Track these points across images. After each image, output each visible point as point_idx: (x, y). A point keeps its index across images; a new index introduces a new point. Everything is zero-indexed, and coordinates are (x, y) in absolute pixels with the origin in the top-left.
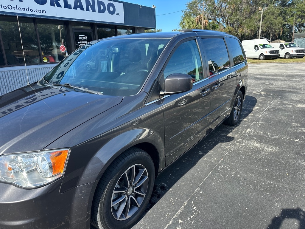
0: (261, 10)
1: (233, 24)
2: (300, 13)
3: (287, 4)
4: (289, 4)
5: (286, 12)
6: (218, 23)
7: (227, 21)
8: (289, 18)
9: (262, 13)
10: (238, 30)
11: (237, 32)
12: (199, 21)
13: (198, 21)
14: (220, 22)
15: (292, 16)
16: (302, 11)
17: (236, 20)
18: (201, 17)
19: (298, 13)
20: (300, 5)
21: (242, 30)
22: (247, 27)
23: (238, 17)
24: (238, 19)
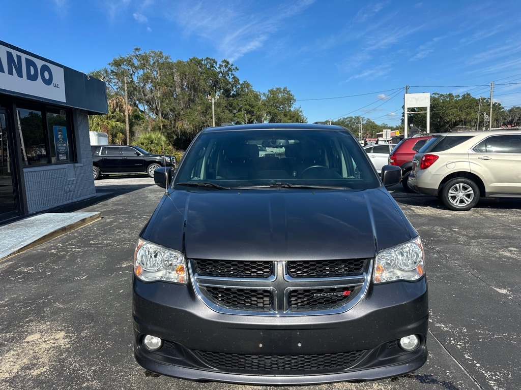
0: (211, 100)
1: (166, 115)
2: (247, 107)
3: (231, 94)
4: (233, 94)
5: (232, 104)
6: (142, 112)
7: (155, 110)
8: (237, 112)
9: (213, 103)
10: (175, 123)
11: (174, 127)
12: (117, 106)
13: (115, 106)
14: (145, 110)
15: (240, 110)
16: (250, 105)
17: (171, 110)
18: (119, 99)
19: (246, 107)
20: (246, 97)
21: (182, 125)
22: (188, 121)
23: (173, 105)
24: (174, 108)
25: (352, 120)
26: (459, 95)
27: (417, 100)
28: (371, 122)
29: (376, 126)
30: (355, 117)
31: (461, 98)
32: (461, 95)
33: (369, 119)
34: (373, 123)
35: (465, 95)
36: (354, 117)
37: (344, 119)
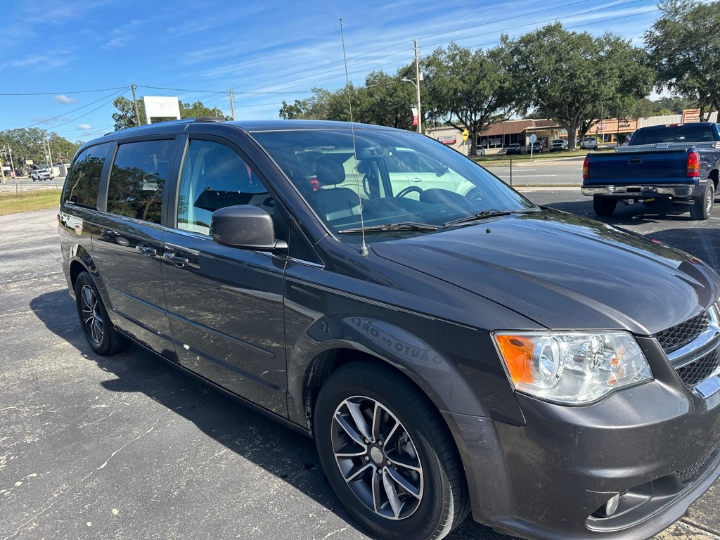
25: (24, 135)
26: (188, 104)
27: (162, 106)
28: (59, 138)
29: (69, 144)
30: (30, 129)
31: (191, 108)
32: (191, 104)
33: (54, 134)
34: (63, 140)
35: (196, 104)
36: (27, 129)
37: (9, 132)
